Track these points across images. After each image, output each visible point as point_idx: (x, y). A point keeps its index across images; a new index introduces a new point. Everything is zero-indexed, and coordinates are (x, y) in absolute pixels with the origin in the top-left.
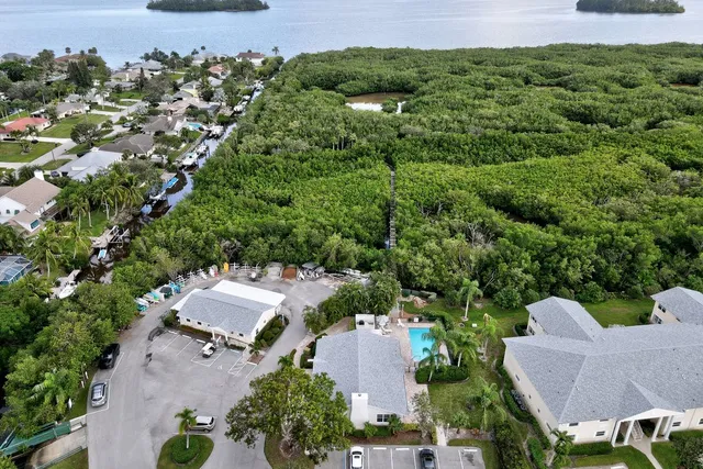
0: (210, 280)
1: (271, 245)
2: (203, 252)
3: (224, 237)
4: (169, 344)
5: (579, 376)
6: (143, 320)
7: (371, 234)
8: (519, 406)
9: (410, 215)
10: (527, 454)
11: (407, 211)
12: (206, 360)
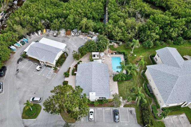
0: (39, 36)
1: (61, 22)
2: (35, 25)
3: (43, 18)
4: (25, 65)
5: (175, 85)
6: (15, 54)
7: (99, 15)
8: (150, 91)
9: (113, 7)
10: (151, 110)
11: (113, 5)
12: (38, 72)
